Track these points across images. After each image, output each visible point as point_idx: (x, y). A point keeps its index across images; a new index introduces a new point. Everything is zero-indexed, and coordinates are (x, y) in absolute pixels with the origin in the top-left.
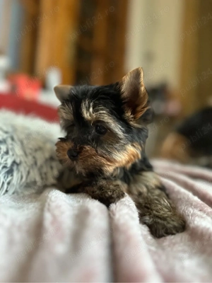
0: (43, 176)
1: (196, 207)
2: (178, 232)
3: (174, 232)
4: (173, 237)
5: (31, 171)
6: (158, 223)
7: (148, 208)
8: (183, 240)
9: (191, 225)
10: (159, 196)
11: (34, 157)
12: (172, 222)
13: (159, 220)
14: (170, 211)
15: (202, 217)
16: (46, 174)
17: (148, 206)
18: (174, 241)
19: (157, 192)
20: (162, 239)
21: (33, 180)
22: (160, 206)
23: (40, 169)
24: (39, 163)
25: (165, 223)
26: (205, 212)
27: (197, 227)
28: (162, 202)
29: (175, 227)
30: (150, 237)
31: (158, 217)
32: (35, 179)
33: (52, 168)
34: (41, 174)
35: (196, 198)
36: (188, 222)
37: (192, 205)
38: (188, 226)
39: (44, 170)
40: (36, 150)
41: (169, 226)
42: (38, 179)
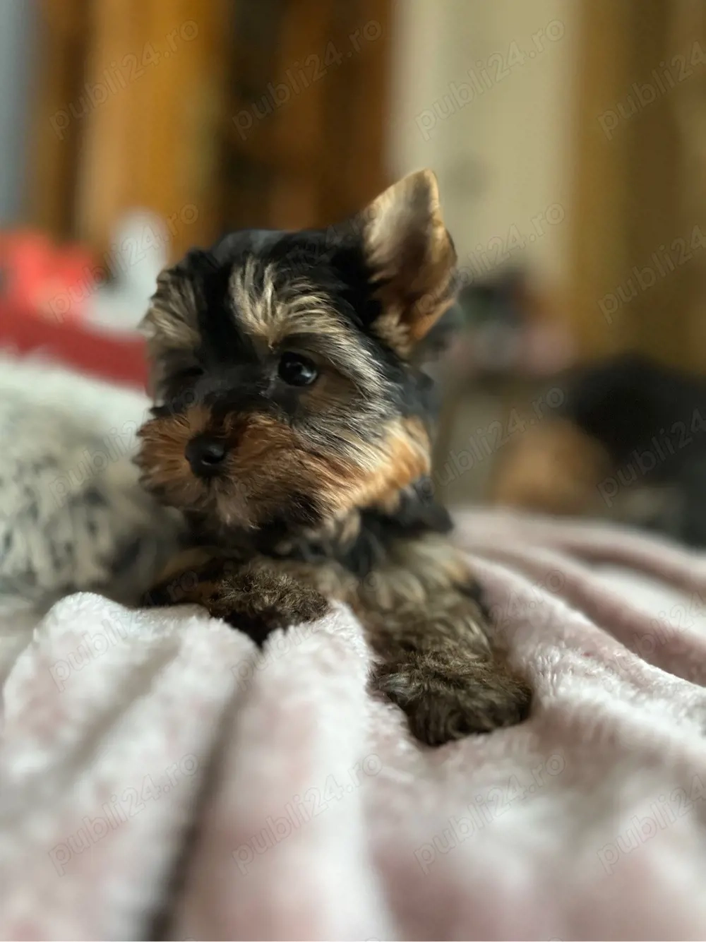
0: (62, 556)
1: (573, 644)
2: (499, 723)
3: (487, 723)
4: (479, 740)
5: (18, 539)
6: (437, 694)
7: (409, 647)
8: (515, 747)
9: (547, 700)
10: (453, 610)
11: (28, 491)
12: (483, 694)
13: (442, 688)
14: (485, 660)
15: (588, 675)
16: (69, 548)
17: (414, 640)
18: (481, 753)
19: (451, 599)
20: (443, 749)
21: (22, 566)
22: (450, 643)
23: (49, 530)
24: (46, 509)
25: (461, 695)
26: (600, 659)
27: (565, 703)
28: (461, 630)
29: (492, 709)
30: (404, 745)
31: (438, 676)
32: (29, 563)
33: (92, 528)
34: (52, 549)
35: (578, 619)
36: (539, 692)
37: (560, 637)
38: (539, 704)
39: (65, 533)
40: (37, 468)
41: (471, 704)
42: (41, 562)
